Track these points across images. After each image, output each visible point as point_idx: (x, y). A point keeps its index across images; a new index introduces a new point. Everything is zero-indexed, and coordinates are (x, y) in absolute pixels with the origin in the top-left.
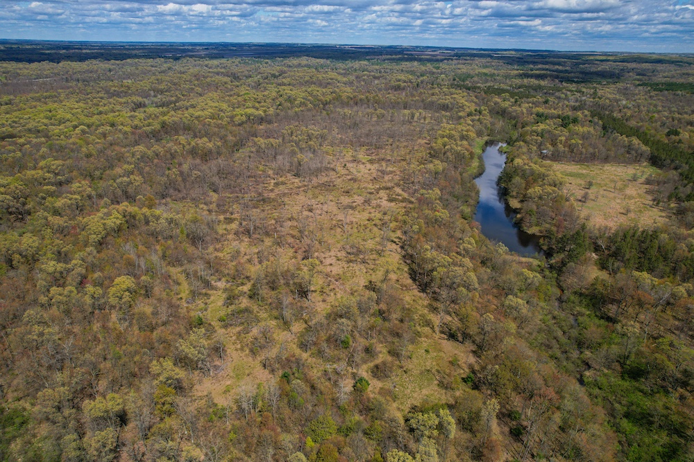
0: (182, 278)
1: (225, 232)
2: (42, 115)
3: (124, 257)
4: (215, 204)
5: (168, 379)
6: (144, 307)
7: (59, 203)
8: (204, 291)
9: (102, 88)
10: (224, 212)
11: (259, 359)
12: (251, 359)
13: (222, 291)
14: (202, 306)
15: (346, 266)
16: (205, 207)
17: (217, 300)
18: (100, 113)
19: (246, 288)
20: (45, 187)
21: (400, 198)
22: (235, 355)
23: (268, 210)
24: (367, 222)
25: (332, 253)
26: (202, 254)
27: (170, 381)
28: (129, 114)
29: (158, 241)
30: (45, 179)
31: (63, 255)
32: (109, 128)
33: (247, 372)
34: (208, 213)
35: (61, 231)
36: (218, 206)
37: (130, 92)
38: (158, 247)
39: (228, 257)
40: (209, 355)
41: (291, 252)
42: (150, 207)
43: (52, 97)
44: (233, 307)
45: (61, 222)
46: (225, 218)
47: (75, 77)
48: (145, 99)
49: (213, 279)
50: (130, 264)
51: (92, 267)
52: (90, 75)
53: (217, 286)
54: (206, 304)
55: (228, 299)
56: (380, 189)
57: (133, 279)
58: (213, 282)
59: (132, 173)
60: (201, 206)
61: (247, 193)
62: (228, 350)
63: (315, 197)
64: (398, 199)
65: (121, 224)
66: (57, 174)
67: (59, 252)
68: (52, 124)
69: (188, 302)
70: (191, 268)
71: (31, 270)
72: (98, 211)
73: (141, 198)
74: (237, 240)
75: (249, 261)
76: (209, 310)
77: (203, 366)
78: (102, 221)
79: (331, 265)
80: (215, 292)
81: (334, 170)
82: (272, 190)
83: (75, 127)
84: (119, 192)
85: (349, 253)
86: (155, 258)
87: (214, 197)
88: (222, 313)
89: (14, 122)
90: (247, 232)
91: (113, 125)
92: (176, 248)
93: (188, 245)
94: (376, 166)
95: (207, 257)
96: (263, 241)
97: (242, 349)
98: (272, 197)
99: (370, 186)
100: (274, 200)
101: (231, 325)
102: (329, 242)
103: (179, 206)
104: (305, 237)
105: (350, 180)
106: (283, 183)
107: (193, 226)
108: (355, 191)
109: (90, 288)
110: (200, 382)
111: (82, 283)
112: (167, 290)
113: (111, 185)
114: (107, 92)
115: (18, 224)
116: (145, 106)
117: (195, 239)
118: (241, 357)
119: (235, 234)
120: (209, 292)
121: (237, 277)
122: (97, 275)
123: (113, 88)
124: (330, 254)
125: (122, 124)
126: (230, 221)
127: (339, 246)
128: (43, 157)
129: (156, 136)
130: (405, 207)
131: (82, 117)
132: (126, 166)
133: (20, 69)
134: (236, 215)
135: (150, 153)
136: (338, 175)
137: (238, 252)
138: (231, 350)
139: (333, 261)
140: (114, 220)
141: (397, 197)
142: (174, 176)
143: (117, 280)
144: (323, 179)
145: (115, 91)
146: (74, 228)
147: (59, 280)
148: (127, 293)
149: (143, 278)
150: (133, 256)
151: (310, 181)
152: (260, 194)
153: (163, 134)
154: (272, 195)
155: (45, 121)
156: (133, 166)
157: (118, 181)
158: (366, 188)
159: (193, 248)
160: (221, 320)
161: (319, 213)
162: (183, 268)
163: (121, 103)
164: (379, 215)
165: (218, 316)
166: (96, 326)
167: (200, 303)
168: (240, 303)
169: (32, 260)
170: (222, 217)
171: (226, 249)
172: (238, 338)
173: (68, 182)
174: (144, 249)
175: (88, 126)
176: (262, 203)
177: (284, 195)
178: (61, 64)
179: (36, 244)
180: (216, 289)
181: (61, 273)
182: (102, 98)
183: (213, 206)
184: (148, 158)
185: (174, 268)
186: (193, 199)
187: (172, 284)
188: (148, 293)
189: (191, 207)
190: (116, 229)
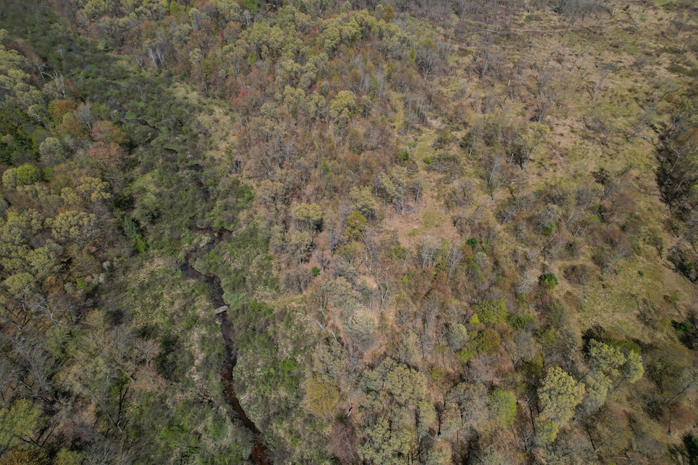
0: (400, 105)
1: (455, 65)
3: (353, 71)
4: (453, 29)
5: (364, 207)
6: (359, 127)
8: (417, 126)
10: (461, 41)
11: (452, 214)
12: (443, 211)
13: (435, 130)
14: (412, 141)
15: (579, 141)
16: (442, 31)
17: (428, 138)
19: (460, 135)
21: (689, 68)
22: (429, 201)
23: (509, 49)
24: (627, 93)
25: (568, 122)
26: (426, 85)
27: (365, 209)
29: (386, 59)
31: (301, 54)
33: (436, 223)
34: (443, 38)
35: (303, 29)
36: (456, 32)
38: (385, 66)
39: (451, 95)
40: (405, 194)
41: (520, 107)
42: (387, 20)
44: (441, 152)
45: (305, 20)
46: (460, 49)
49: (429, 116)
50: (357, 80)
51: (323, 74)
53: (431, 123)
54: (416, 140)
55: (438, 141)
56: (664, 50)
57: (354, 96)
58: (428, 119)
60: (439, 28)
61: (492, 23)
62: (425, 195)
63: (571, 44)
64: (685, 69)
65: (356, 33)
67: (298, 52)
69: (399, 133)
70: (412, 97)
71: (274, 63)
72: (339, 13)
73: (380, 7)
74: (466, 77)
75: (472, 105)
76: (418, 147)
77: (397, 203)
78: (340, 27)
79: (562, 135)
80: (428, 130)
81: (609, 11)
82: (521, 26)
85: (589, 127)
86: (380, 77)
87: (455, 20)
88: (429, 155)
90: (479, 71)
92: (402, 72)
93: (414, 71)
95: (430, 90)
96: (493, 86)
97: (438, 198)
98: (519, 34)
99: (652, 44)
100: (520, 38)
101: (434, 170)
102: (570, 106)
103: (415, 24)
104: (542, 94)
105: (626, 30)
106: (538, 19)
107: (425, 51)
108: (626, 46)
109: (316, 96)
110: (391, 217)
111: (312, 86)
112: (383, 116)
115: (271, 14)
117: (423, 66)
118: (434, 205)
119: (465, 70)
120: (423, 129)
121: (455, 120)
122: (325, 83)
124: (565, 121)
126: (464, 53)
127: (579, 114)
130: (690, 84)
134: (473, 47)
136: (612, 20)
137: (463, 92)
138: (427, 194)
139: (566, 131)
140: (351, 29)
141: (685, 67)
143: (342, 93)
144: (590, 22)
146: (314, 28)
147: (293, 80)
148: (346, 109)
149: (364, 97)
150: (360, 72)
151: (572, 22)
152: (506, 27)
154: (520, 32)
158: (644, 46)
159: (419, 76)
160: (426, 161)
161: (570, 66)
162: (404, 95)
164: (646, 87)
165: (424, 157)
166: (315, 133)
167: (410, 137)
168: (449, 150)
169: (276, 54)
170: (456, 47)
171: (451, 85)
172: (437, 186)
174: (372, 65)
176: (505, 39)
177: (535, 34)
179: (281, 39)
180: (429, 126)
181: (296, 73)
183: (451, 32)
185: (395, 92)
186: (432, 19)
187: (389, 109)
188: (366, 113)
189: (428, 27)
190: (350, 38)
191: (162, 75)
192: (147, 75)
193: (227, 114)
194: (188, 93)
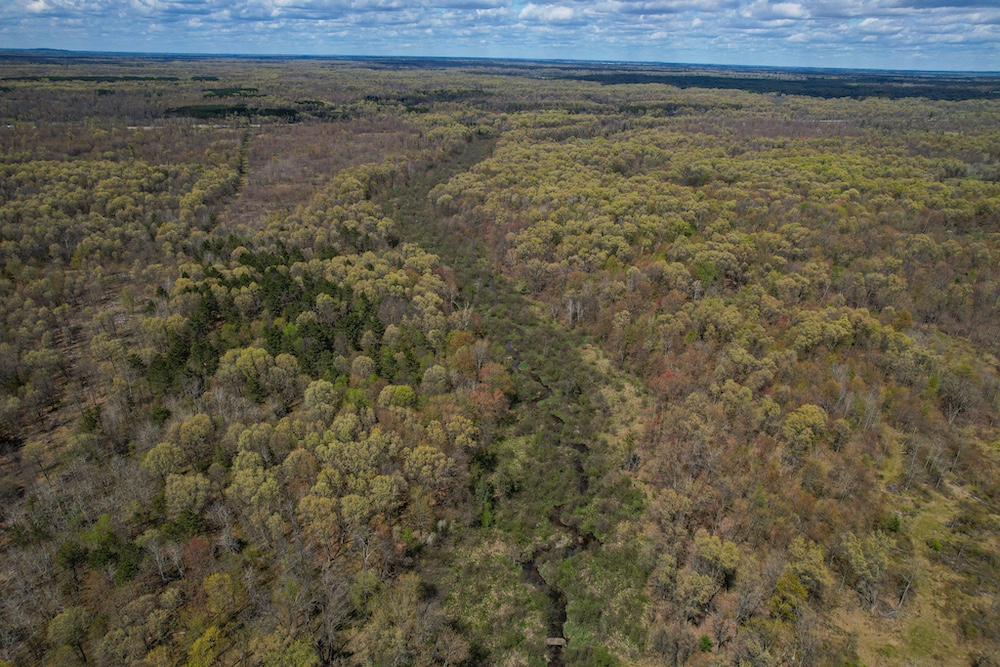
0: (898, 449)
2: (811, 167)
3: (829, 381)
5: (807, 573)
6: (823, 461)
7: (783, 281)
8: (924, 486)
9: (907, 140)
11: (971, 648)
12: (953, 637)
13: (955, 502)
14: (910, 505)
17: (941, 510)
18: (888, 175)
20: (776, 257)
22: (927, 610)
26: (950, 430)
27: (807, 578)
28: (930, 184)
29: (886, 381)
30: (779, 247)
31: (758, 346)
32: (890, 198)
33: (936, 651)
35: (770, 318)
37: (948, 150)
38: (882, 389)
39: (997, 457)
40: (882, 582)
42: (898, 328)
43: (833, 144)
44: (963, 538)
45: (774, 306)
47: (875, 120)
48: (968, 165)
49: (949, 477)
50: (832, 394)
51: (783, 376)
52: (899, 120)
53: (951, 490)
54: (918, 507)
55: (961, 520)
57: (826, 416)
58: (947, 481)
59: (895, 271)
62: (919, 597)
65: (846, 336)
66: (795, 245)
67: (755, 341)
68: (818, 180)
69: (889, 488)
70: (920, 442)
71: (718, 349)
72: (824, 307)
73: (890, 310)
76: (919, 518)
77: (864, 590)
78: (823, 323)
80: (943, 498)
83: (845, 188)
84: (864, 291)
86: (870, 402)
88: (939, 537)
89: (778, 170)
91: (897, 195)
92: (911, 403)
93: (932, 407)
95: (957, 438)
97: (945, 611)
101: (944, 563)
103: (948, 343)
107: (956, 381)
109: (768, 401)
110: (849, 609)
111: (762, 390)
112: (867, 455)
113: (857, 279)
114: (912, 147)
115: (729, 291)
116: (963, 175)
117: (949, 403)
118: (937, 621)
120: (933, 492)
122: (784, 388)
123: (923, 142)
125: (912, 197)
128: (790, 220)
129: (960, 225)
131: (859, 177)
132: (889, 259)
133: (812, 106)
135: (937, 248)
138: (923, 597)
140: (839, 328)
142: (961, 295)
143: (806, 407)
145: (924, 146)
146: (785, 318)
147: (740, 374)
148: (809, 430)
149: (841, 421)
150: (840, 385)
153: (974, 224)
155: (812, 174)
156: (901, 261)
157: (868, 276)
159: (939, 414)
160: (930, 544)
162: (907, 436)
163: (925, 166)
165: (928, 536)
166: (754, 450)
167: (908, 501)
168: (981, 540)
169: (724, 337)
172: (946, 590)
173: (804, 258)
174: (861, 382)
175: (862, 191)
178: (864, 102)
179: (735, 322)
180: (947, 493)
181: (746, 366)
182: (899, 154)
184: (931, 255)
185: (892, 429)
186: (977, 341)
187: (878, 449)
188: (837, 444)
189: (967, 351)
190: (836, 340)
191: (574, 332)
192: (557, 327)
193: (638, 395)
194: (598, 358)
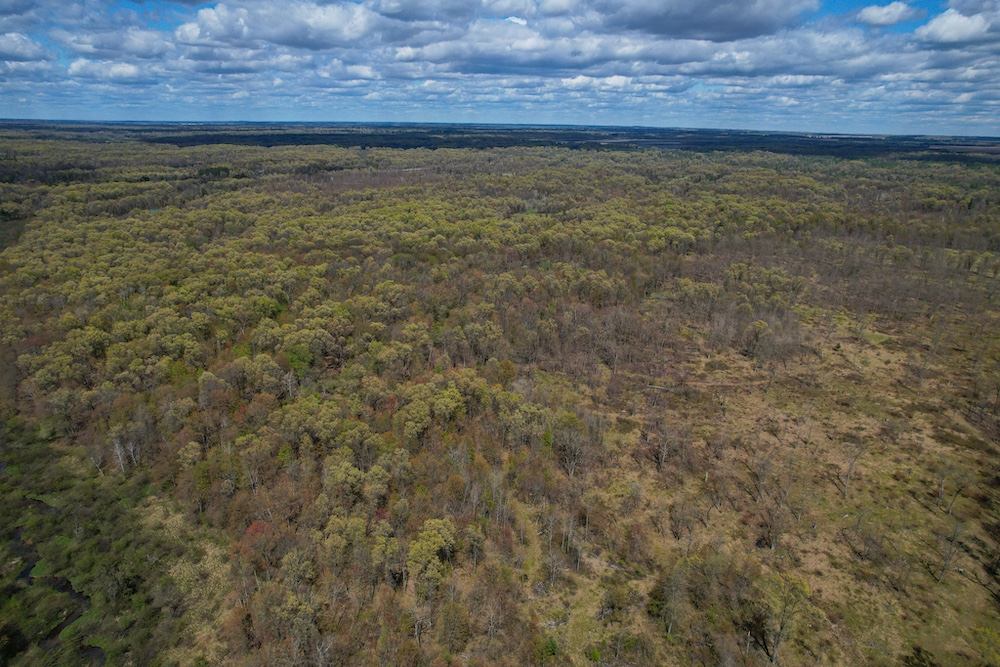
0: (533, 529)
1: (616, 448)
2: (398, 216)
4: (604, 388)
7: (385, 353)
8: (567, 573)
9: (475, 182)
10: (619, 406)
13: (598, 581)
14: (559, 607)
15: (853, 586)
16: (588, 391)
17: (589, 599)
18: (466, 217)
19: (644, 586)
20: (373, 324)
21: (962, 435)
23: (693, 416)
24: (892, 482)
25: (820, 544)
28: (501, 223)
30: (376, 311)
32: (471, 240)
34: (591, 402)
36: (609, 392)
37: (508, 189)
39: (617, 504)
41: (733, 521)
43: (416, 192)
44: (614, 629)
45: (377, 389)
46: (619, 420)
47: (448, 167)
48: (525, 201)
49: (585, 549)
52: (466, 165)
53: (590, 564)
56: (913, 408)
58: (584, 555)
59: (490, 316)
60: (583, 387)
61: (660, 376)
63: (781, 404)
64: (959, 438)
65: (456, 408)
66: (392, 304)
68: (407, 230)
69: (536, 592)
73: (494, 362)
74: (635, 469)
75: (654, 522)
76: (571, 621)
79: (818, 573)
80: (586, 580)
81: (815, 353)
82: (702, 377)
83: (432, 235)
84: (466, 343)
85: (858, 554)
87: (605, 373)
88: (594, 638)
89: (368, 223)
90: (656, 458)
91: (477, 236)
93: (552, 463)
94: (902, 356)
96: (681, 482)
98: (703, 390)
99: (891, 397)
100: (705, 397)
102: (813, 513)
103: (549, 381)
104: (763, 493)
105: (849, 378)
106: (723, 366)
107: (566, 434)
108: (860, 403)
113: (456, 333)
114: (481, 188)
115: (331, 372)
116: (524, 210)
117: (565, 455)
119: (633, 455)
120: (578, 578)
121: (629, 554)
123: (488, 184)
124: (815, 544)
125: (489, 236)
126: (625, 426)
127: (834, 527)
128: (384, 276)
129: (531, 258)
130: (979, 463)
131: (443, 222)
132: (483, 305)
133: (394, 156)
134: (638, 416)
135: (519, 286)
136: (824, 365)
137: (635, 498)
139: (823, 566)
140: (448, 400)
141: (956, 433)
142: (548, 330)
144: (795, 368)
145: (490, 187)
146: (391, 401)
151: (772, 369)
152: (681, 382)
153: (542, 255)
154: (702, 387)
155: (400, 224)
156: (492, 305)
157: (469, 327)
158: (883, 402)
159: (561, 471)
160: (589, 654)
161: (791, 440)
162: (539, 509)
163: (494, 205)
164: (919, 472)
165: (585, 643)
167: (556, 599)
168: (629, 623)
170: (613, 416)
171: (614, 485)
173: (404, 317)
175: (448, 236)
176: (683, 399)
177: (725, 389)
178: (436, 151)
182: (472, 196)
183: (601, 391)
184: (515, 292)
185: (522, 504)
187: (514, 539)
188: (476, 552)
190: (448, 416)
191: (131, 482)
192: (104, 481)
193: (225, 559)
